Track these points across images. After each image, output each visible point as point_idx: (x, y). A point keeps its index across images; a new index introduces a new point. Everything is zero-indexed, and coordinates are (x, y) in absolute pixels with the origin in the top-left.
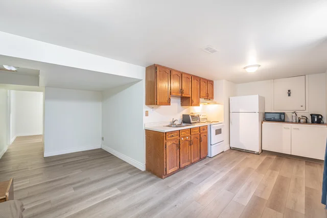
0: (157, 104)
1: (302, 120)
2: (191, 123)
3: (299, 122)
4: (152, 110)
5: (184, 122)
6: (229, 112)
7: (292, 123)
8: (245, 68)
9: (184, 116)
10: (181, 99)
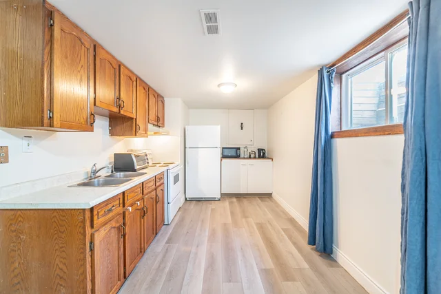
0: (51, 125)
1: (252, 156)
2: (135, 171)
3: (250, 157)
4: (25, 142)
5: (117, 168)
6: (185, 148)
7: (244, 158)
8: (219, 86)
9: (116, 155)
10: (110, 122)
